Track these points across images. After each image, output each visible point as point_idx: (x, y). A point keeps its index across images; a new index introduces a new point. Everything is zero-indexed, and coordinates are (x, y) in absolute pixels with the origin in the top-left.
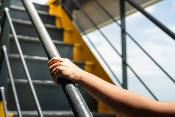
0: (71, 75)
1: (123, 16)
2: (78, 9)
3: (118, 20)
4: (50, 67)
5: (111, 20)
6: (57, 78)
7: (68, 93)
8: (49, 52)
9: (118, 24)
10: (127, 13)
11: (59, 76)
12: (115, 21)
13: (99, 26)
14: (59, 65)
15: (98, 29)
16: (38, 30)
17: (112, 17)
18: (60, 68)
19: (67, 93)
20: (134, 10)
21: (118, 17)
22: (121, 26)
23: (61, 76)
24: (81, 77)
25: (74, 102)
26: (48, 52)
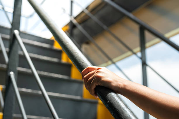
0: (112, 82)
1: (143, 48)
2: (88, 43)
3: (138, 52)
4: (85, 77)
5: (130, 53)
6: (94, 87)
7: (110, 102)
8: (81, 63)
9: (138, 56)
10: (147, 45)
11: (98, 85)
12: (135, 54)
13: (114, 60)
14: (97, 72)
15: (114, 63)
16: (63, 42)
17: (130, 50)
18: (99, 75)
19: (108, 102)
20: (158, 40)
21: (137, 49)
22: (141, 58)
23: (100, 85)
24: (125, 86)
25: (120, 110)
26: (79, 62)
